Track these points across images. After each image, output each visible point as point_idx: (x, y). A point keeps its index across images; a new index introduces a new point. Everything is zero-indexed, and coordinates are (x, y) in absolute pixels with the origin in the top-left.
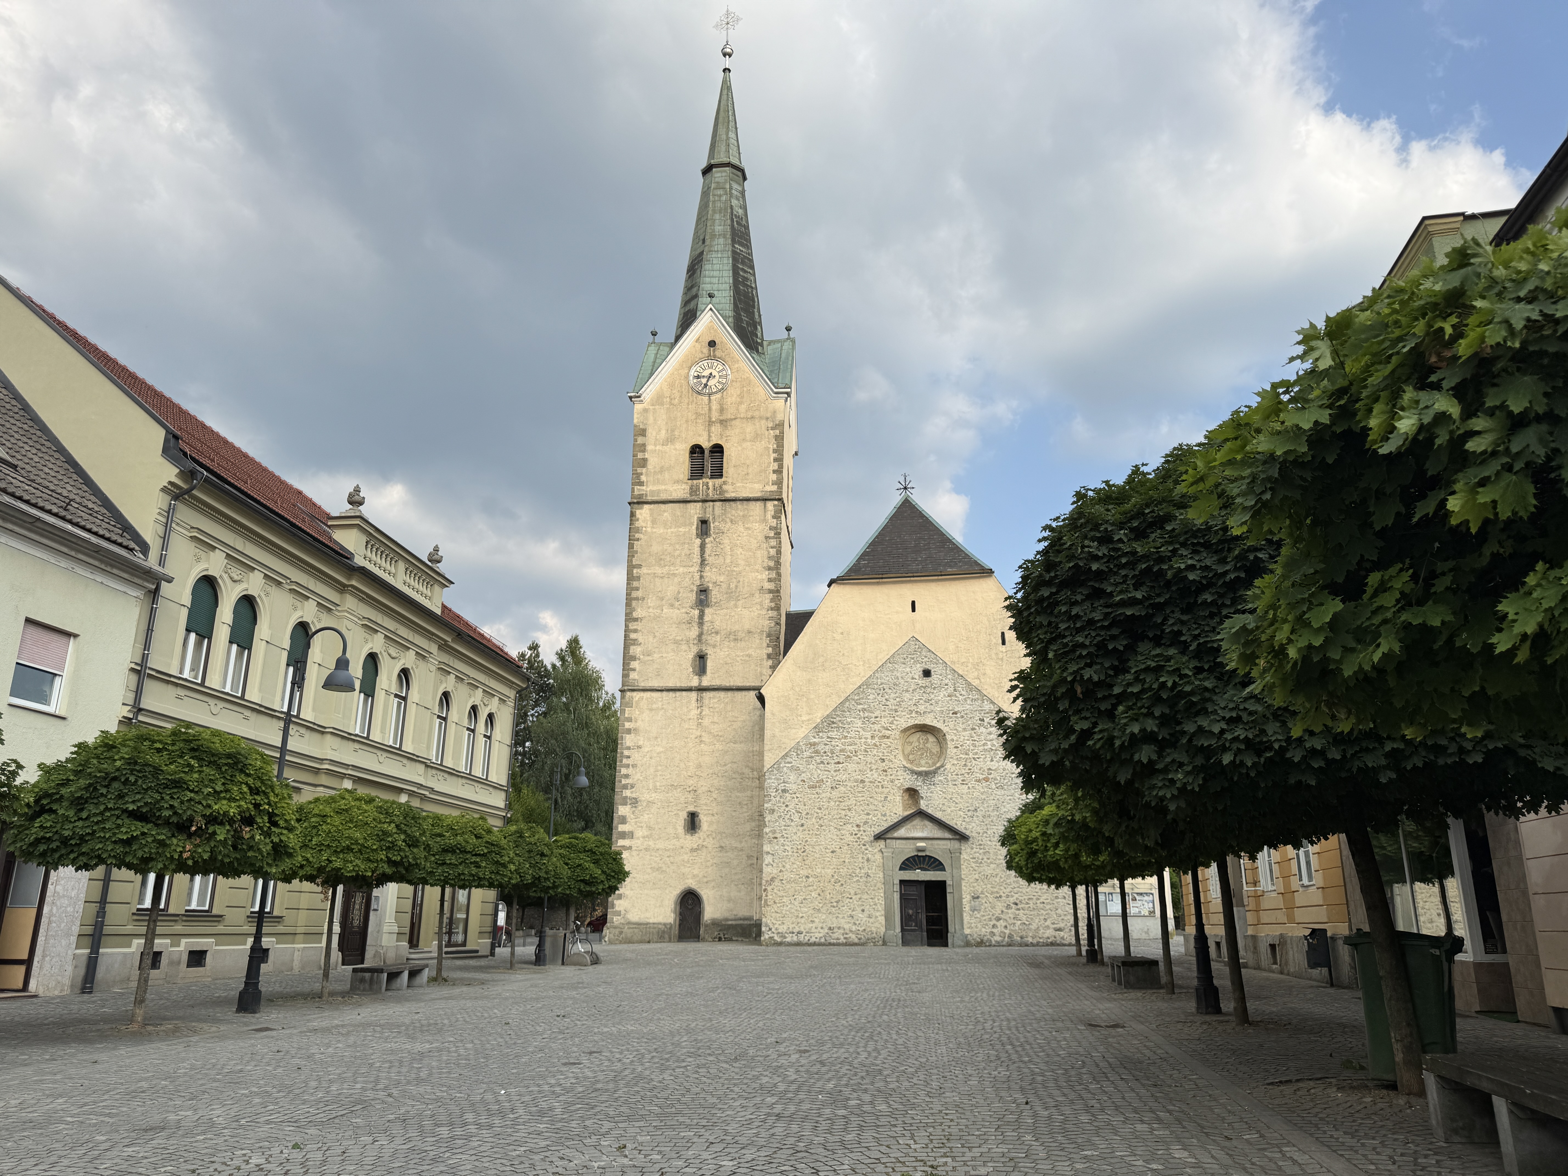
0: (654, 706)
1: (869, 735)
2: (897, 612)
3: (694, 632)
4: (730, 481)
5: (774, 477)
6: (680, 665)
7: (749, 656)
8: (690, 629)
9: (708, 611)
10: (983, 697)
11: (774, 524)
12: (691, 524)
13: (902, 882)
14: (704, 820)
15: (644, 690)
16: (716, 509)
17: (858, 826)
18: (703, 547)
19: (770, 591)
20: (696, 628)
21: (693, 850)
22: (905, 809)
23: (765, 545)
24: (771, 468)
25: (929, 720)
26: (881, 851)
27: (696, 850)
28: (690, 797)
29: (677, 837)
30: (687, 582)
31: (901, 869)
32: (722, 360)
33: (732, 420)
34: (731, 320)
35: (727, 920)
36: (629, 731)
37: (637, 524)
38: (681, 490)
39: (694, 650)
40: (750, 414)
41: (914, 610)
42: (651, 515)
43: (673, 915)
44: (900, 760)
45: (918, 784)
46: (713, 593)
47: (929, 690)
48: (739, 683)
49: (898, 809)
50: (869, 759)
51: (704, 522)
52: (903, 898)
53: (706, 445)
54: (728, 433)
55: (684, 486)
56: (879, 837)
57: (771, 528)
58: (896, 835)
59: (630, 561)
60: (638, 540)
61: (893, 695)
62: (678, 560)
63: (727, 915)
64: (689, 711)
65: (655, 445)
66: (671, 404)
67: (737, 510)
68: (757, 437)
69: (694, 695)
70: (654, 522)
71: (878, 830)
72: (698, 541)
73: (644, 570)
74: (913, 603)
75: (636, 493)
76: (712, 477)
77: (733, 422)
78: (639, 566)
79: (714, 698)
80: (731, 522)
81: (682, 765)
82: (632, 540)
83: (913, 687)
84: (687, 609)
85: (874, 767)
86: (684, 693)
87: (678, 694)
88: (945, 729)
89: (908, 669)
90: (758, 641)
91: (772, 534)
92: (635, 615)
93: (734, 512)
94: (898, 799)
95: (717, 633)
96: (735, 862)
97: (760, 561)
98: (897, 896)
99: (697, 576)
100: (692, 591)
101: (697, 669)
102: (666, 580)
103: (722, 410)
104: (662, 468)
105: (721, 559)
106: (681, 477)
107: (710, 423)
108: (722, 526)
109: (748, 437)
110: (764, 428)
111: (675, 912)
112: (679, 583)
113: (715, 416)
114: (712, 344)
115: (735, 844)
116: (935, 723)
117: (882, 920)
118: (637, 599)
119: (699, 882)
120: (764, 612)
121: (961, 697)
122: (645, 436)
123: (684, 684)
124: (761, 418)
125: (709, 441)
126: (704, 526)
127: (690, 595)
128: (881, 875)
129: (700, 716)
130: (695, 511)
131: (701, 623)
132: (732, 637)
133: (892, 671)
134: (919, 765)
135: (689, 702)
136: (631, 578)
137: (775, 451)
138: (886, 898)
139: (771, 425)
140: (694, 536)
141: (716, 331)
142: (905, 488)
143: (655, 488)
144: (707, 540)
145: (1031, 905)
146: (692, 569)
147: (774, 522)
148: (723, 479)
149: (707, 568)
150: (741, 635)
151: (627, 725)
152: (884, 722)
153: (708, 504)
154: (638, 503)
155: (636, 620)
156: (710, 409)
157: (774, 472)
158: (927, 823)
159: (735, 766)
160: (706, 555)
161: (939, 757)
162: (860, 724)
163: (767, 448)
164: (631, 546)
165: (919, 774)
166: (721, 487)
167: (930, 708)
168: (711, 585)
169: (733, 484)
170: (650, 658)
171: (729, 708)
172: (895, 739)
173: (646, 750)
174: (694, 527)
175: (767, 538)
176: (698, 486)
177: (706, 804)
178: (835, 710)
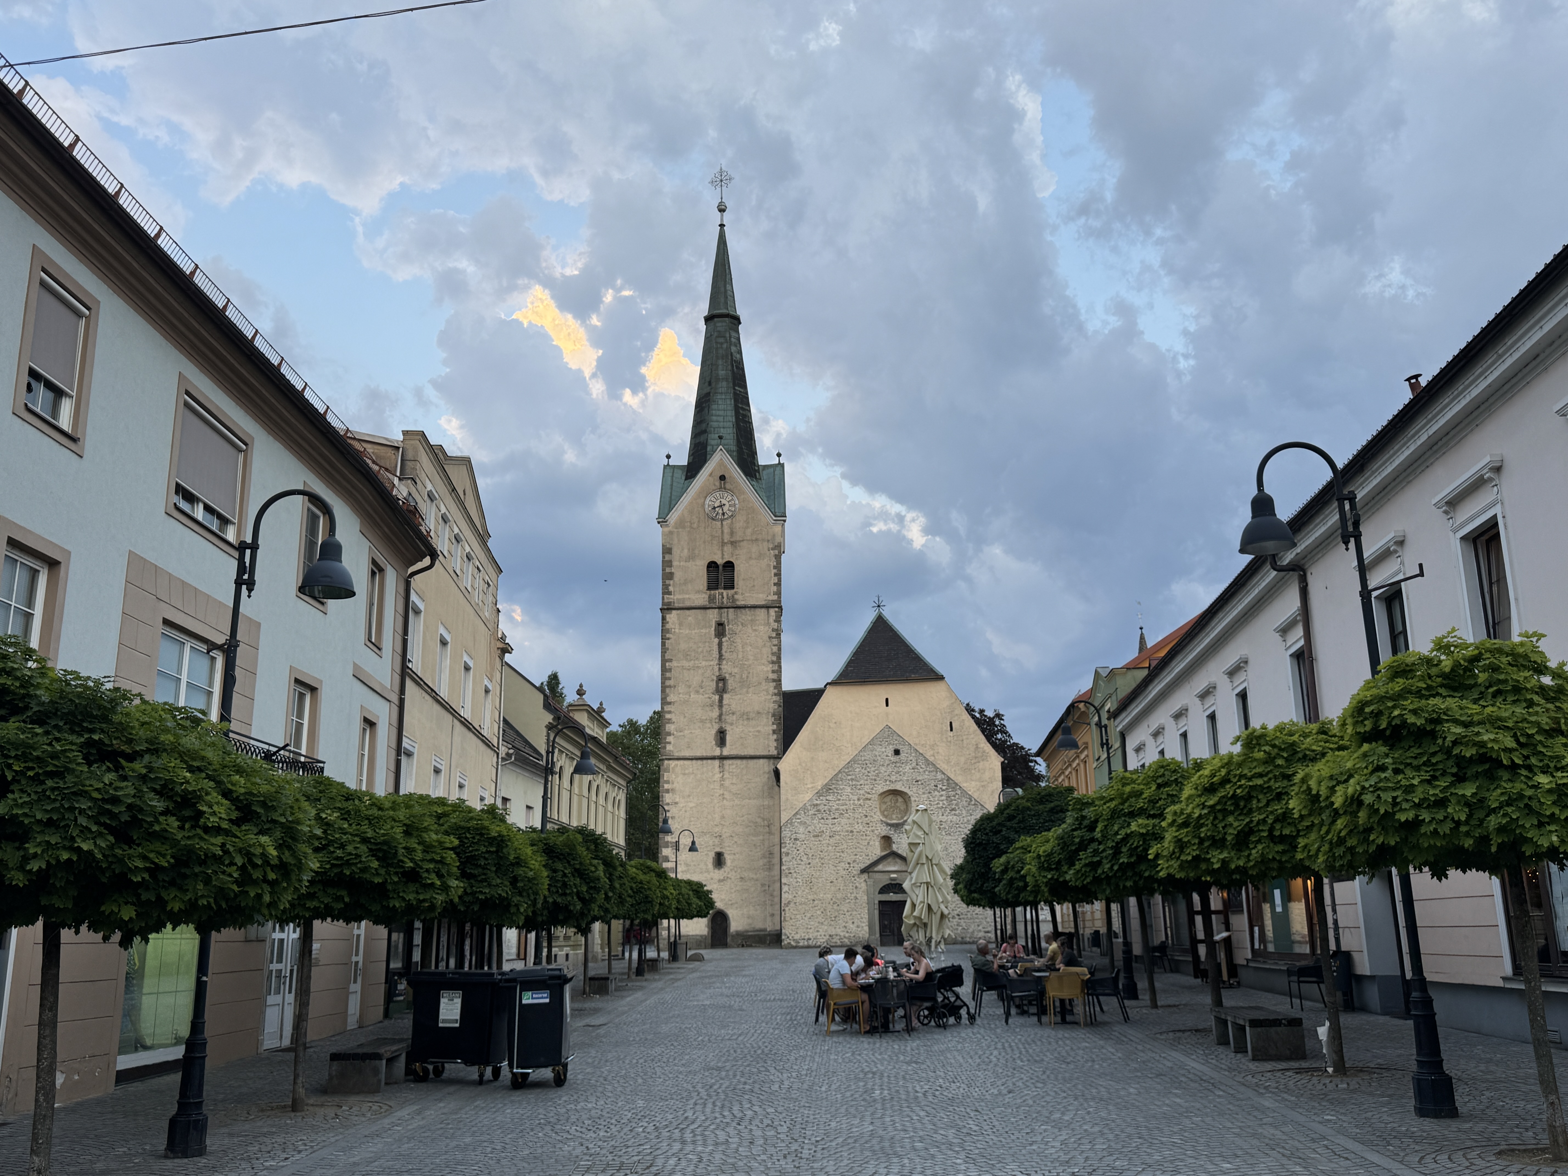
0: (687, 772)
1: (856, 798)
2: (875, 707)
3: (716, 713)
4: (740, 591)
5: (775, 588)
6: (705, 739)
7: (759, 731)
8: (712, 711)
9: (725, 696)
10: (937, 770)
11: (776, 627)
12: (711, 627)
13: (880, 902)
14: (728, 858)
15: (679, 759)
16: (730, 614)
17: (849, 863)
18: (720, 645)
19: (774, 680)
20: (717, 709)
21: (720, 881)
22: (882, 851)
23: (769, 644)
24: (772, 582)
25: (899, 786)
26: (865, 881)
27: (723, 880)
28: (717, 841)
29: (708, 871)
30: (709, 673)
31: (880, 893)
32: (731, 491)
33: (740, 541)
34: (735, 454)
35: (747, 931)
36: (668, 791)
37: (668, 626)
38: (701, 599)
39: (716, 727)
40: (754, 537)
41: (887, 705)
42: (679, 619)
43: (707, 929)
44: (878, 816)
45: (891, 833)
46: (729, 682)
47: (898, 765)
48: (752, 753)
49: (876, 851)
50: (856, 816)
51: (720, 625)
52: (882, 914)
53: (720, 562)
54: (737, 552)
55: (704, 595)
56: (863, 871)
57: (773, 630)
58: (876, 869)
59: (663, 656)
60: (669, 639)
61: (873, 769)
62: (701, 656)
63: (747, 928)
64: (714, 775)
65: (680, 561)
66: (691, 527)
67: (746, 615)
68: (760, 556)
69: (717, 763)
70: (681, 624)
71: (863, 866)
72: (716, 640)
73: (674, 664)
74: (887, 700)
75: (666, 600)
76: (725, 588)
77: (742, 544)
78: (670, 660)
79: (733, 764)
80: (742, 624)
81: (709, 817)
82: (664, 639)
83: (887, 762)
84: (709, 695)
85: (860, 821)
86: (709, 761)
87: (705, 762)
88: (910, 793)
89: (884, 750)
90: (765, 720)
91: (774, 635)
92: (668, 699)
93: (744, 617)
94: (877, 844)
95: (733, 714)
96: (752, 889)
97: (765, 657)
98: (877, 912)
99: (716, 668)
100: (713, 680)
101: (719, 742)
102: (692, 672)
103: (732, 533)
104: (685, 580)
105: (735, 655)
106: (701, 587)
107: (723, 544)
108: (734, 628)
109: (753, 556)
110: (766, 549)
111: (708, 927)
112: (703, 674)
113: (727, 538)
114: (722, 478)
115: (752, 875)
116: (903, 789)
117: (866, 929)
118: (670, 687)
119: (726, 904)
120: (770, 697)
121: (921, 770)
122: (671, 553)
123: (709, 754)
124: (763, 540)
125: (723, 558)
126: (721, 627)
127: (711, 683)
128: (866, 898)
129: (722, 779)
130: (713, 616)
131: (721, 706)
132: (745, 717)
133: (872, 751)
134: (892, 819)
135: (714, 768)
136: (664, 670)
137: (775, 567)
138: (869, 914)
139: (771, 546)
140: (713, 636)
141: (725, 467)
142: (879, 606)
143: (680, 597)
144: (724, 640)
145: (969, 916)
146: (712, 663)
147: (775, 625)
148: (735, 590)
149: (724, 662)
150: (752, 715)
151: (666, 786)
152: (867, 788)
153: (723, 610)
154: (668, 609)
155: (670, 703)
156: (722, 532)
157: (775, 584)
158: (898, 860)
159: (750, 817)
160: (723, 652)
161: (906, 813)
162: (849, 790)
163: (769, 565)
164: (663, 644)
165: (892, 825)
166: (733, 596)
167: (899, 778)
168: (727, 676)
169: (742, 594)
170: (681, 734)
171: (744, 772)
172: (875, 803)
173: (682, 805)
174: (713, 629)
175: (770, 637)
176: (715, 596)
177: (729, 846)
178: (831, 780)
